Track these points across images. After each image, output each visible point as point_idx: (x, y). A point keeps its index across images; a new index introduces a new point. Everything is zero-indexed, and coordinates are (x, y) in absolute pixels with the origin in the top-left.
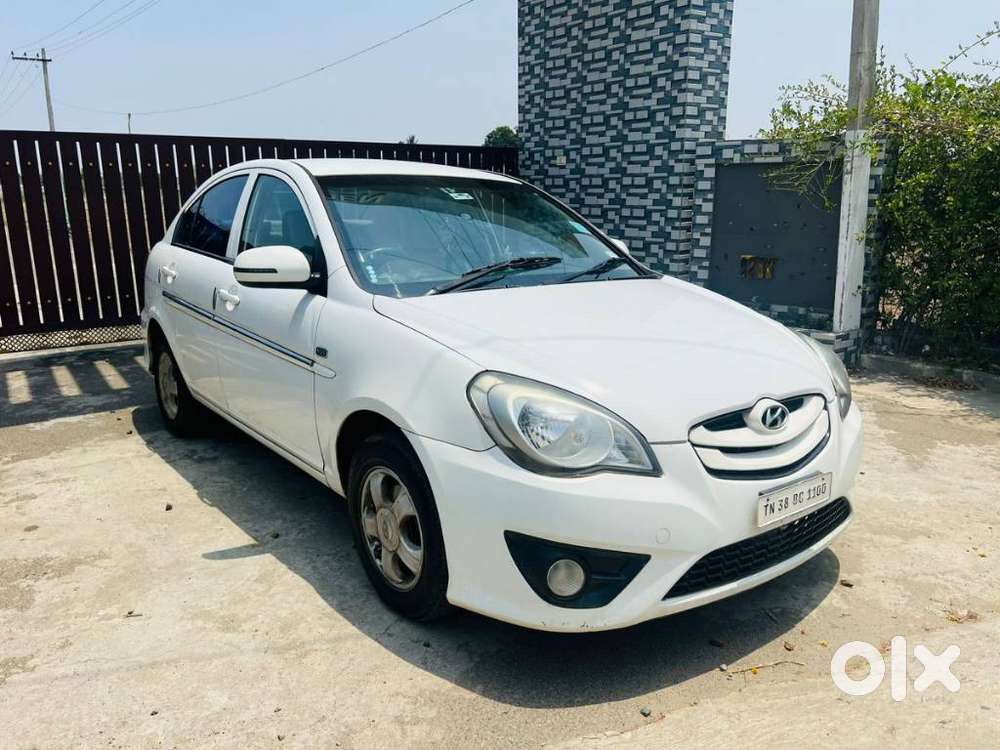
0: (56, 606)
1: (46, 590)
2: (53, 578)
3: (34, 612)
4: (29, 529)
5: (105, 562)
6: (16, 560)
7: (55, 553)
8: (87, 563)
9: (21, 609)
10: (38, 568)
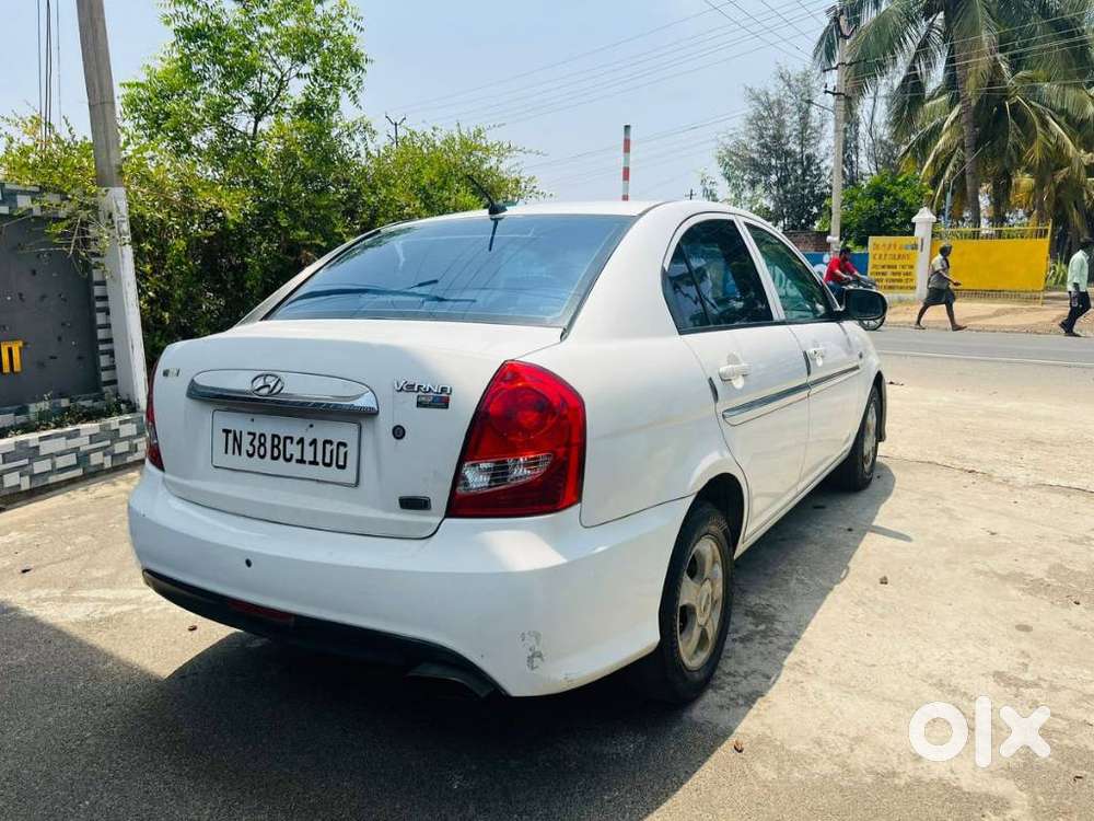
0: (1035, 557)
1: (1037, 570)
2: (1030, 575)
3: (1053, 560)
4: (1026, 629)
5: (980, 567)
6: (1052, 603)
7: (1014, 593)
8: (995, 573)
9: (1061, 566)
10: (1037, 587)
